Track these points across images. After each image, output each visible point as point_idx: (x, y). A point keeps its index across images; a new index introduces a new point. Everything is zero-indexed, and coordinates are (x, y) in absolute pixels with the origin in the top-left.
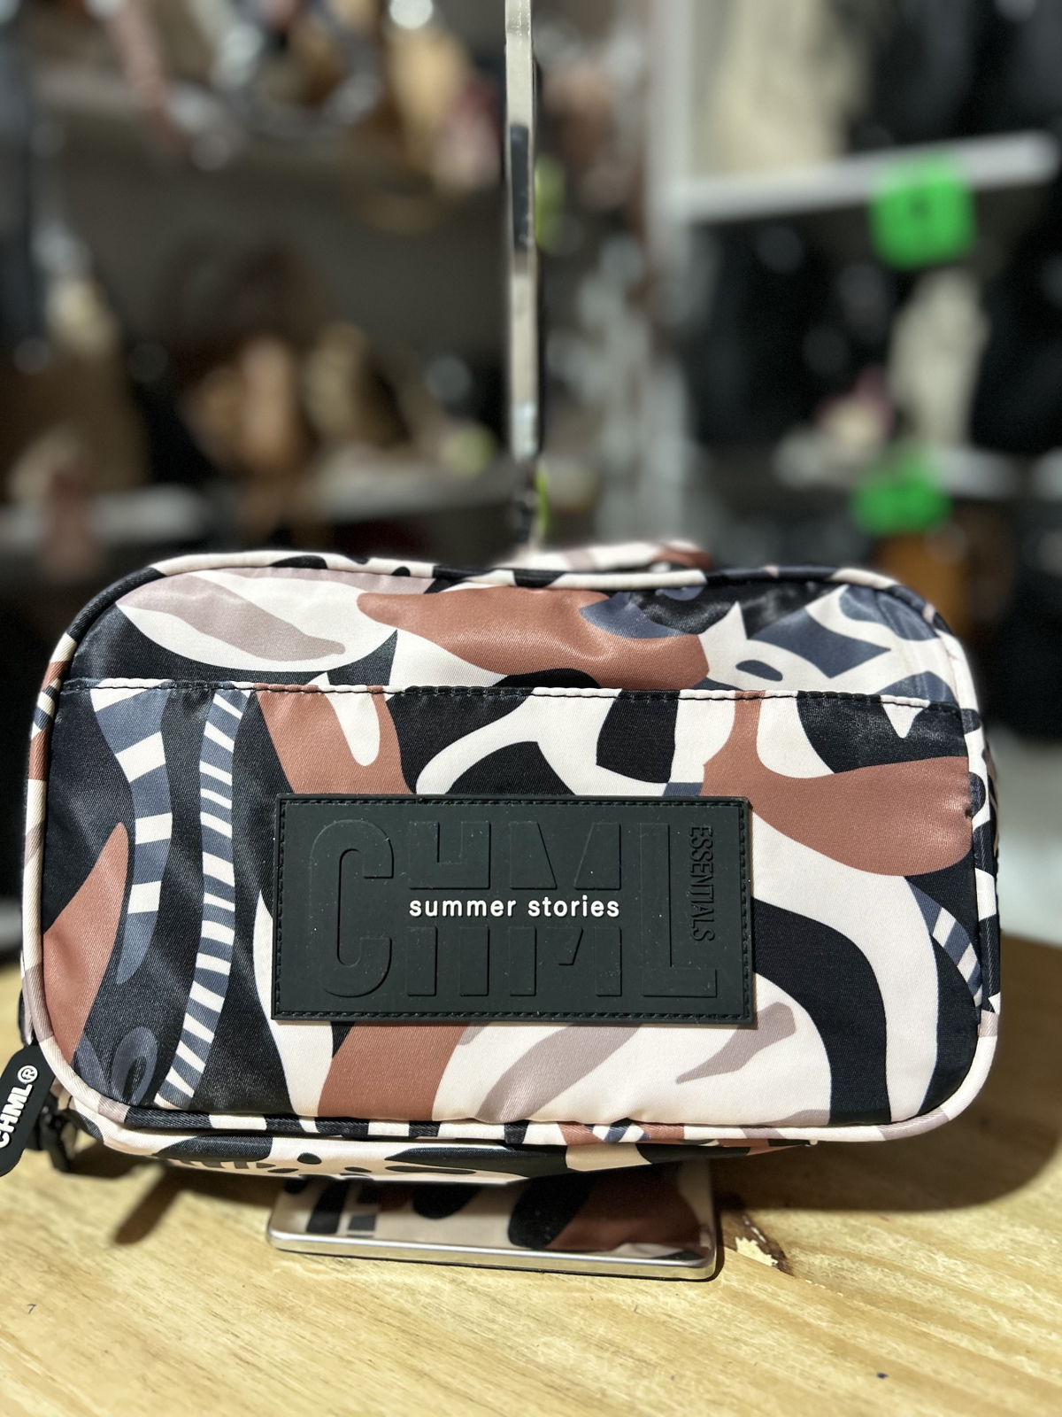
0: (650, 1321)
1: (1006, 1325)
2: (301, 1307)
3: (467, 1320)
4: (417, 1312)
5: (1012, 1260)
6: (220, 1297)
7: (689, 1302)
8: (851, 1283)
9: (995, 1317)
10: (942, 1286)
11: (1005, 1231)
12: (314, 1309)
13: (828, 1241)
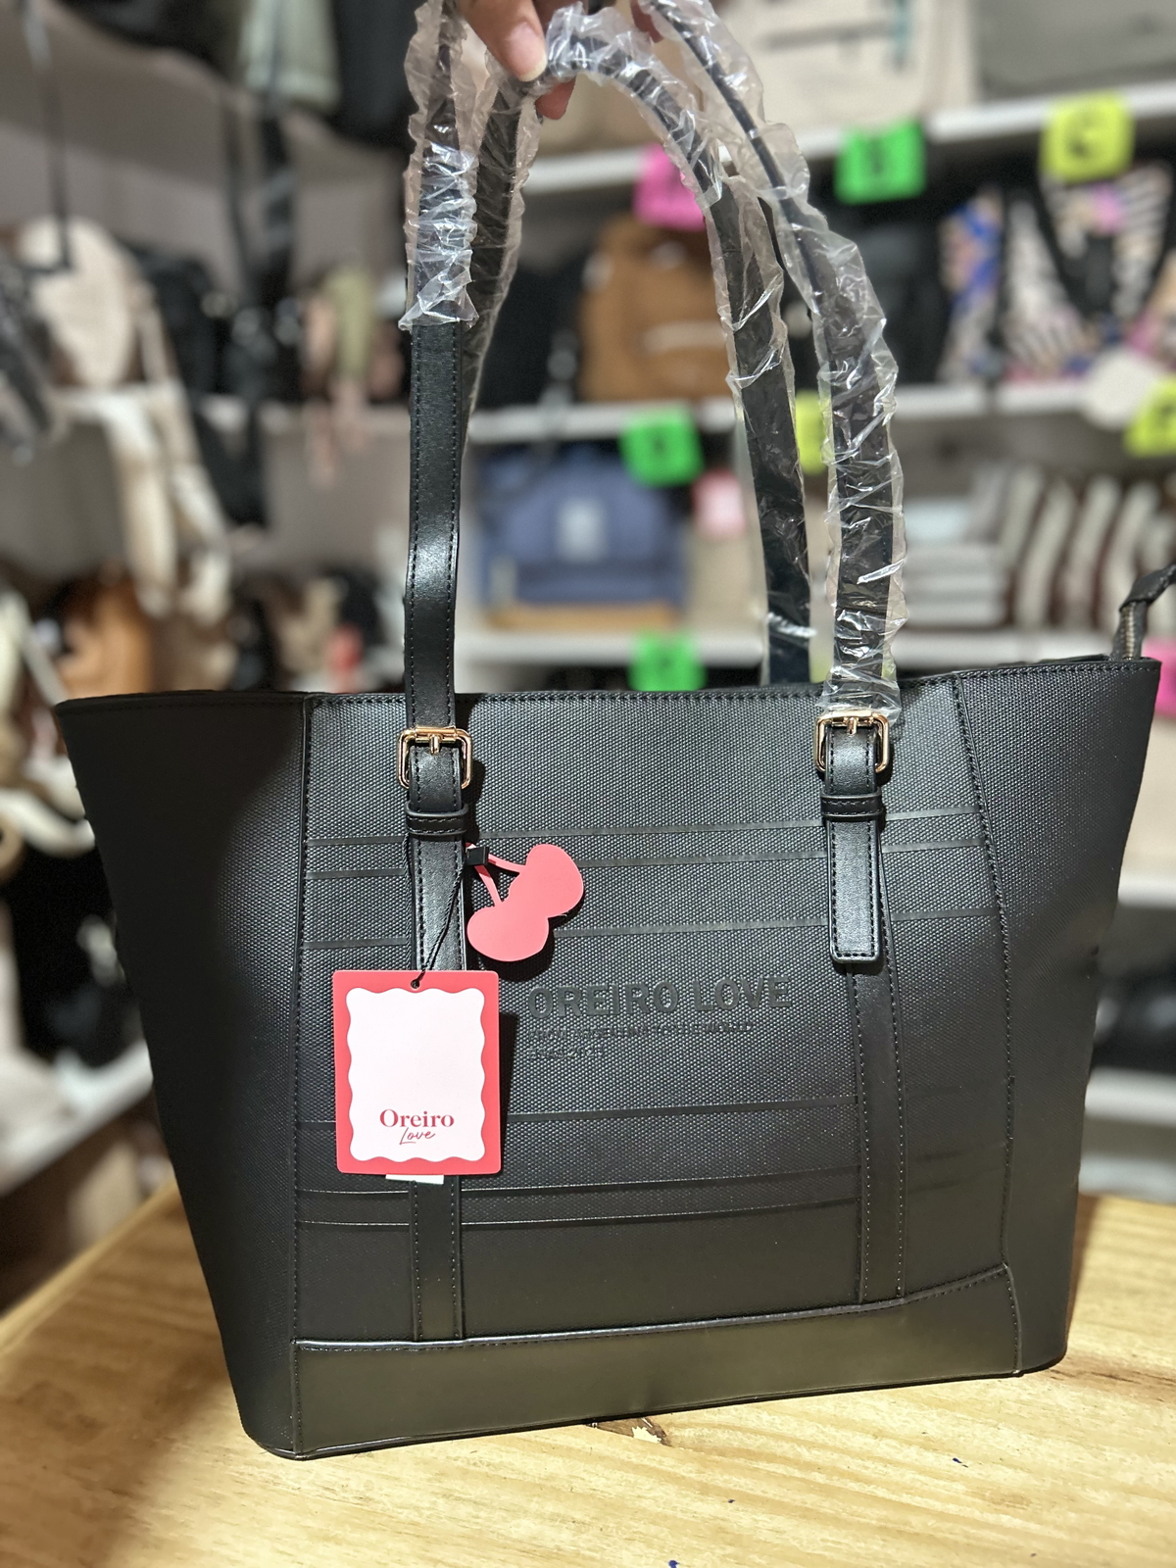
0: (581, 1495)
1: (806, 1455)
4: (422, 1521)
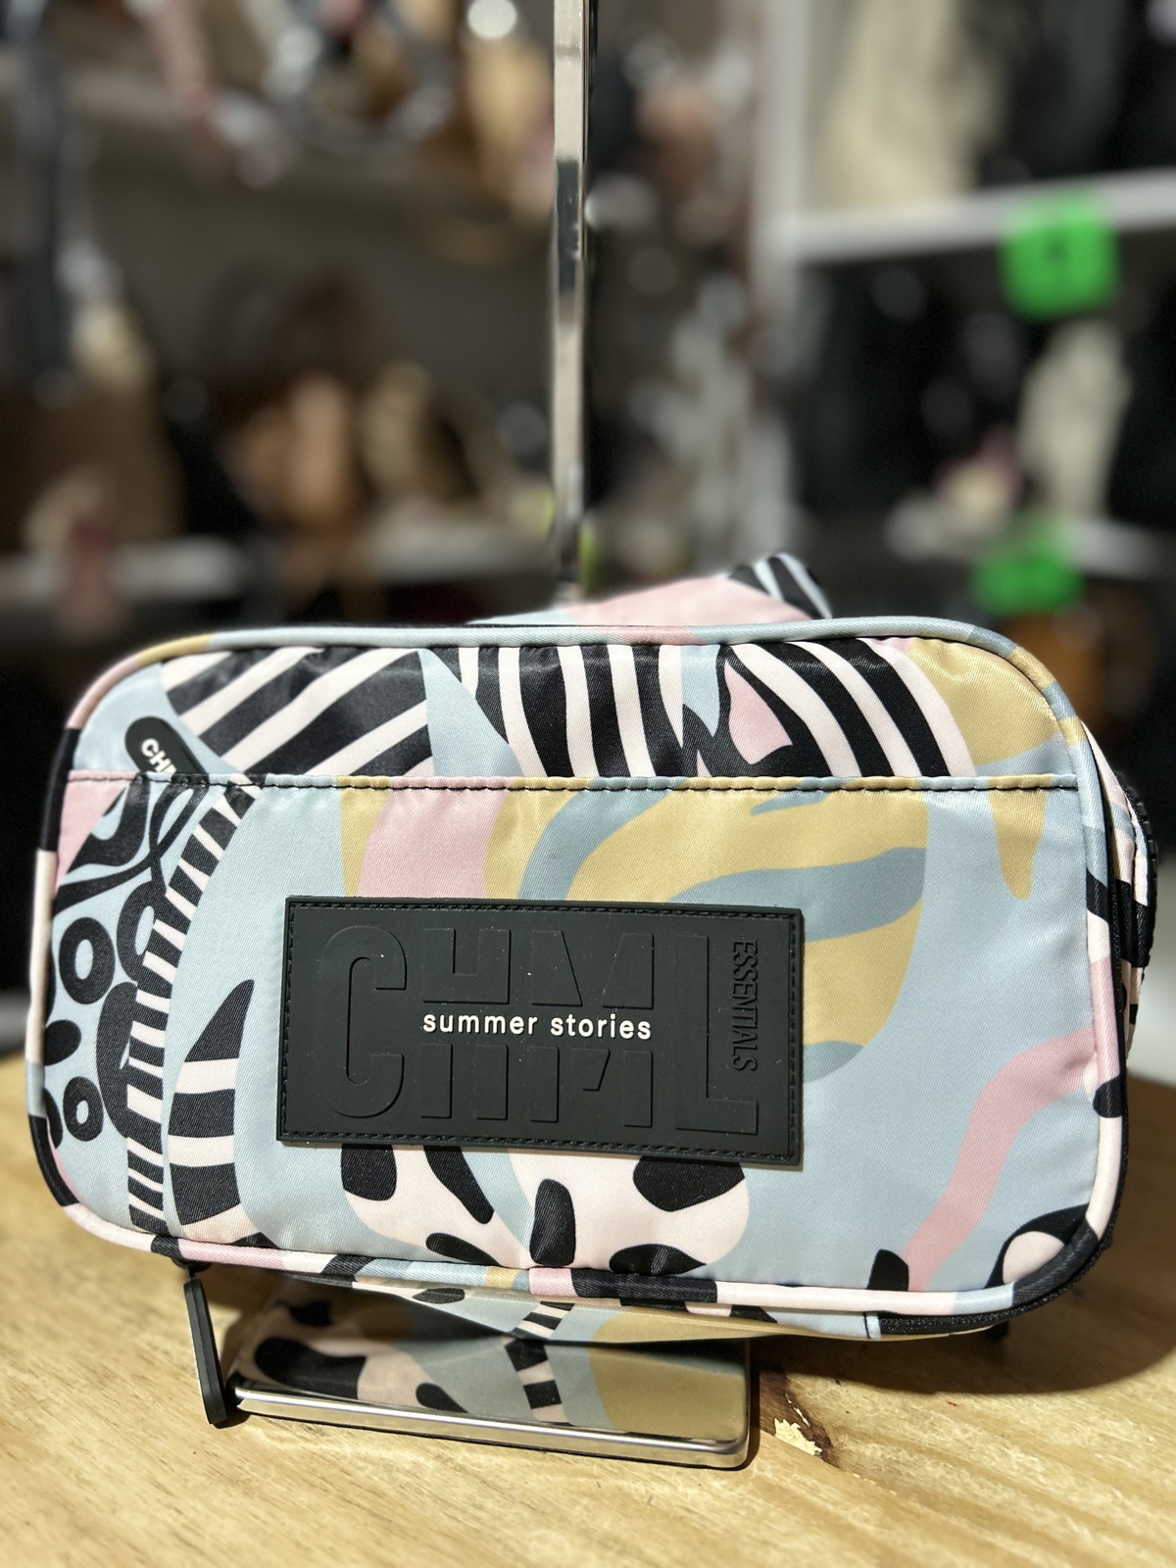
2: (257, 1481)
3: (451, 1505)
5: (1100, 1459)
6: (165, 1464)
7: (713, 1495)
8: (906, 1479)
9: (1075, 1528)
10: (1015, 1487)
11: (1093, 1424)
12: (272, 1483)
13: (884, 1427)
